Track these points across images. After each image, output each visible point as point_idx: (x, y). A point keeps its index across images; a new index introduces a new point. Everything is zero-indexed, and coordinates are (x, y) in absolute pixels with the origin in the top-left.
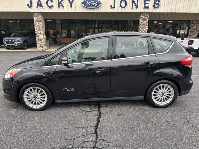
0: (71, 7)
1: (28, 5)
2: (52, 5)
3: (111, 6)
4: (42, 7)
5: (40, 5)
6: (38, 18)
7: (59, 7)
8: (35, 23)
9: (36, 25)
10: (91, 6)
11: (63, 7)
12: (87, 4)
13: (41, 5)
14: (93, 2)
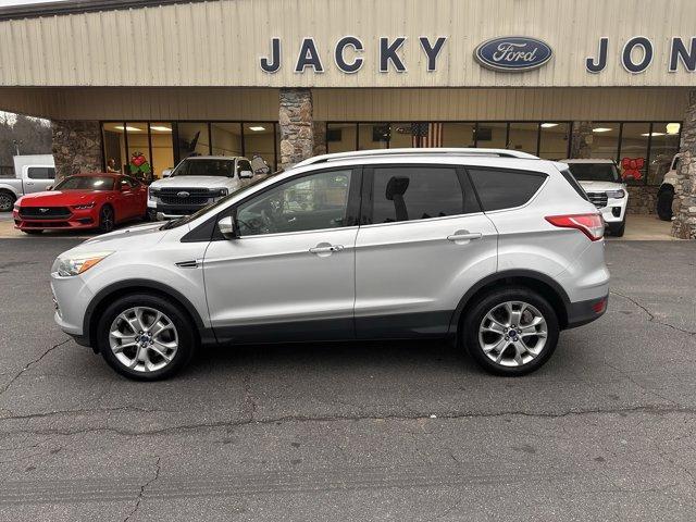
0: (432, 67)
1: (264, 62)
2: (359, 62)
3: (590, 62)
4: (319, 68)
5: (309, 62)
6: (297, 111)
7: (384, 67)
8: (284, 131)
9: (287, 137)
10: (513, 62)
11: (400, 67)
12: (500, 54)
13: (315, 62)
14: (521, 50)
